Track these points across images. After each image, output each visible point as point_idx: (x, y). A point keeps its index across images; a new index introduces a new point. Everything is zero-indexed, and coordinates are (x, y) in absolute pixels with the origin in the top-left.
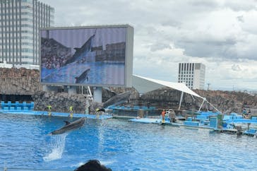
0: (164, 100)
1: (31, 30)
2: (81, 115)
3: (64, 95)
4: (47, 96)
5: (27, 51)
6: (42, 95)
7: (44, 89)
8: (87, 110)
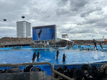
0: (63, 43)
1: (26, 29)
2: (44, 48)
3: (39, 43)
4: (34, 44)
5: (25, 34)
6: (33, 44)
7: (33, 42)
8: (45, 47)
